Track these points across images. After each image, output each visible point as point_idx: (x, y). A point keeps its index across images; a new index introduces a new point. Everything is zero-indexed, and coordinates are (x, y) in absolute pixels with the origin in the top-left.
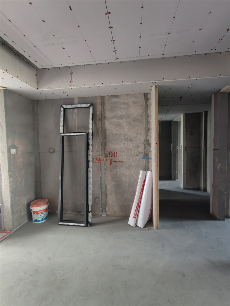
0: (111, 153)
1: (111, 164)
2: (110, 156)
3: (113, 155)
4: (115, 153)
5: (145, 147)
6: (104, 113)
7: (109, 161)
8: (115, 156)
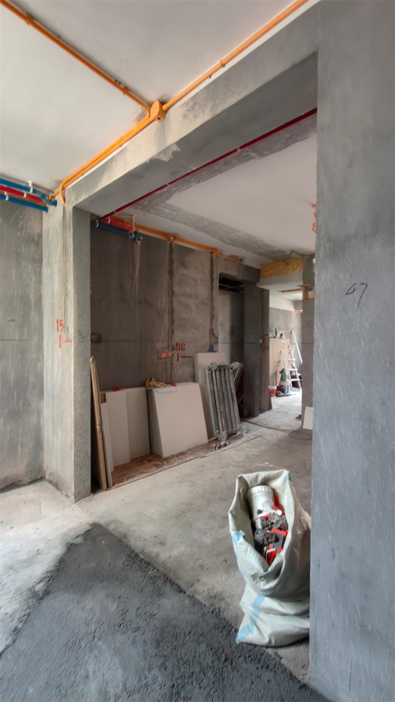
0: (178, 345)
1: (178, 360)
2: (177, 349)
3: (181, 347)
4: (183, 345)
5: (210, 338)
6: (172, 286)
7: (176, 355)
8: (183, 349)
